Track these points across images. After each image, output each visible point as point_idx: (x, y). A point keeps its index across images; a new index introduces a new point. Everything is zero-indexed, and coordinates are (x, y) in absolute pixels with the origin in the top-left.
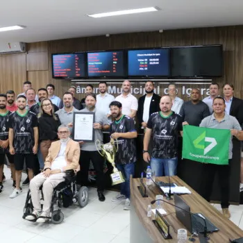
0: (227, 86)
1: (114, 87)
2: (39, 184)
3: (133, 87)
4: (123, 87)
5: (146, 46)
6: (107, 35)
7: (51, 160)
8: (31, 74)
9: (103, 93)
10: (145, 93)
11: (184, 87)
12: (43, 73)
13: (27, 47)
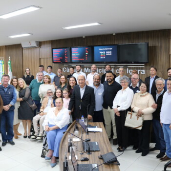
0: (152, 69)
1: (88, 69)
2: (38, 120)
3: (99, 69)
4: (92, 69)
5: (106, 44)
6: (84, 37)
7: (44, 108)
8: (42, 60)
9: (79, 71)
10: (105, 72)
11: (128, 69)
12: (49, 59)
13: (40, 44)
